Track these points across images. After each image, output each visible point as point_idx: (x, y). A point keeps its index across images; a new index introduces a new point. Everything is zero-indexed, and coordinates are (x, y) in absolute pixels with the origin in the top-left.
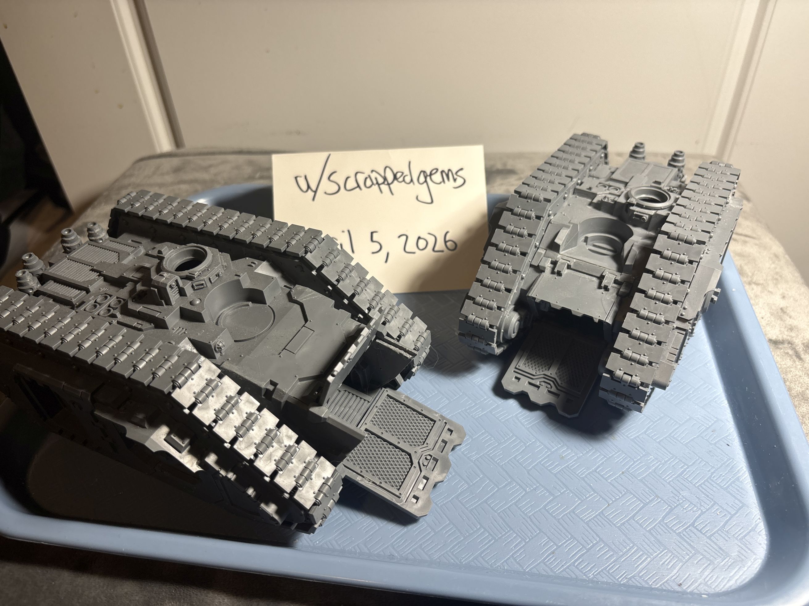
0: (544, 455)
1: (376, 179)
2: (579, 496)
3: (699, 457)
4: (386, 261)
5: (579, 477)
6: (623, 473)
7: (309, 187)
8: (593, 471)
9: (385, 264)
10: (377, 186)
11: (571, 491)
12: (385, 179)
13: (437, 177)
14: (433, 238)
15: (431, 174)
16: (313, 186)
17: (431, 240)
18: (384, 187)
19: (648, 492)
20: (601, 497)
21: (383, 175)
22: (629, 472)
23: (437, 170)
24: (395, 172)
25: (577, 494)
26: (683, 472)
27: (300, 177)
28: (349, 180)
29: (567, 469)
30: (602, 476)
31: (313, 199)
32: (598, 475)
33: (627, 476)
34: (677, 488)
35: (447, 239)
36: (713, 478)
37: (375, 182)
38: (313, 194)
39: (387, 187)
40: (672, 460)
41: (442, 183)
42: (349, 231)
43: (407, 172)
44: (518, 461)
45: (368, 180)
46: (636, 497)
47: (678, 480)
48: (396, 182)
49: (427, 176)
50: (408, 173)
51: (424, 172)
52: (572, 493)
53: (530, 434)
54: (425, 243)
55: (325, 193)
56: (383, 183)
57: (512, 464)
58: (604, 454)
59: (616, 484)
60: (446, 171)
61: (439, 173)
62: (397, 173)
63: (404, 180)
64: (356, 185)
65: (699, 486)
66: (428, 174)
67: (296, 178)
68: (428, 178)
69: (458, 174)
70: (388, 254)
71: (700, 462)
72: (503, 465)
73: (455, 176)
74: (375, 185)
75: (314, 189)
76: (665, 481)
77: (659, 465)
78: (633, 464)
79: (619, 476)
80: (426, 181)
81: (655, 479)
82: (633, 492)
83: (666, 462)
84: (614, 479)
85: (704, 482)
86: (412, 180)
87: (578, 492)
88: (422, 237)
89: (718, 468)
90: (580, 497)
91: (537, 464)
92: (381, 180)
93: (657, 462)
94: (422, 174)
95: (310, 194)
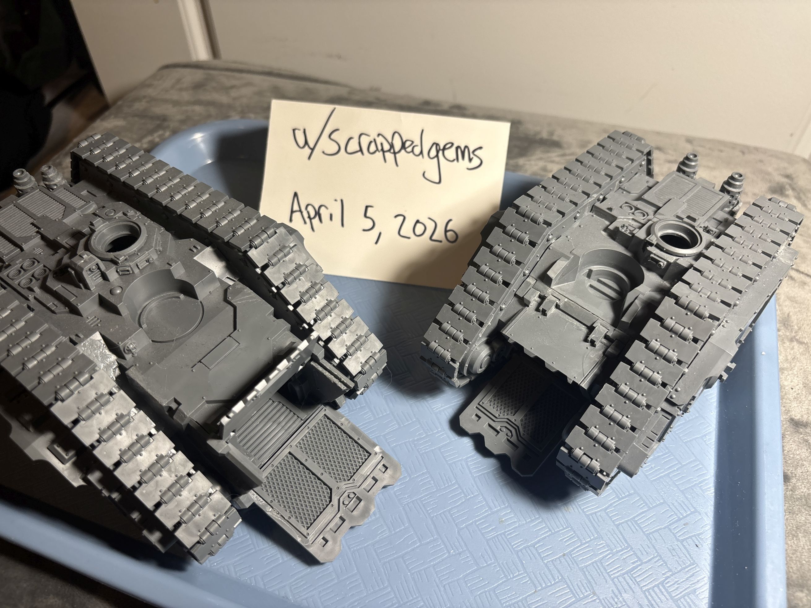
0: (481, 514)
1: (382, 144)
2: (506, 572)
3: (658, 553)
4: (376, 243)
5: (514, 549)
6: (564, 555)
7: (306, 143)
8: (531, 546)
9: (375, 245)
10: (381, 153)
11: (499, 564)
12: (392, 146)
13: (451, 153)
14: (434, 224)
15: (444, 149)
16: (311, 144)
17: (430, 226)
18: (389, 156)
19: (585, 585)
20: (530, 579)
21: (390, 141)
22: (571, 555)
23: (452, 144)
24: (404, 140)
25: (505, 570)
26: (633, 569)
27: (299, 130)
28: (351, 141)
29: (503, 536)
30: (539, 554)
31: (309, 158)
32: (534, 552)
33: (568, 559)
34: (620, 588)
35: (448, 228)
36: (666, 584)
37: (380, 148)
38: (310, 151)
39: (393, 155)
40: (626, 551)
41: (456, 161)
42: (342, 201)
43: (417, 142)
44: (451, 516)
45: (373, 145)
46: (570, 589)
47: (624, 578)
48: (403, 151)
49: (440, 149)
50: (419, 144)
51: (437, 145)
52: (500, 567)
53: (475, 485)
54: (423, 228)
55: (323, 152)
56: (389, 151)
57: (444, 518)
58: (551, 528)
59: (552, 567)
60: (463, 148)
61: (454, 149)
62: (406, 141)
63: (412, 151)
64: (358, 149)
65: (646, 590)
66: (442, 147)
67: (294, 130)
68: (441, 152)
69: (476, 153)
70: (380, 234)
71: (657, 561)
72: (433, 517)
73: (472, 156)
74: (379, 152)
75: (312, 146)
76: (609, 575)
77: (609, 554)
78: (579, 546)
79: (559, 558)
80: (437, 156)
81: (599, 571)
82: (568, 581)
83: (618, 552)
84: (552, 561)
85: (654, 587)
86: (421, 152)
87: (506, 567)
88: (421, 221)
89: (676, 573)
90: (507, 574)
91: (472, 523)
92: (386, 147)
93: (608, 550)
94: (434, 147)
95: (307, 151)
